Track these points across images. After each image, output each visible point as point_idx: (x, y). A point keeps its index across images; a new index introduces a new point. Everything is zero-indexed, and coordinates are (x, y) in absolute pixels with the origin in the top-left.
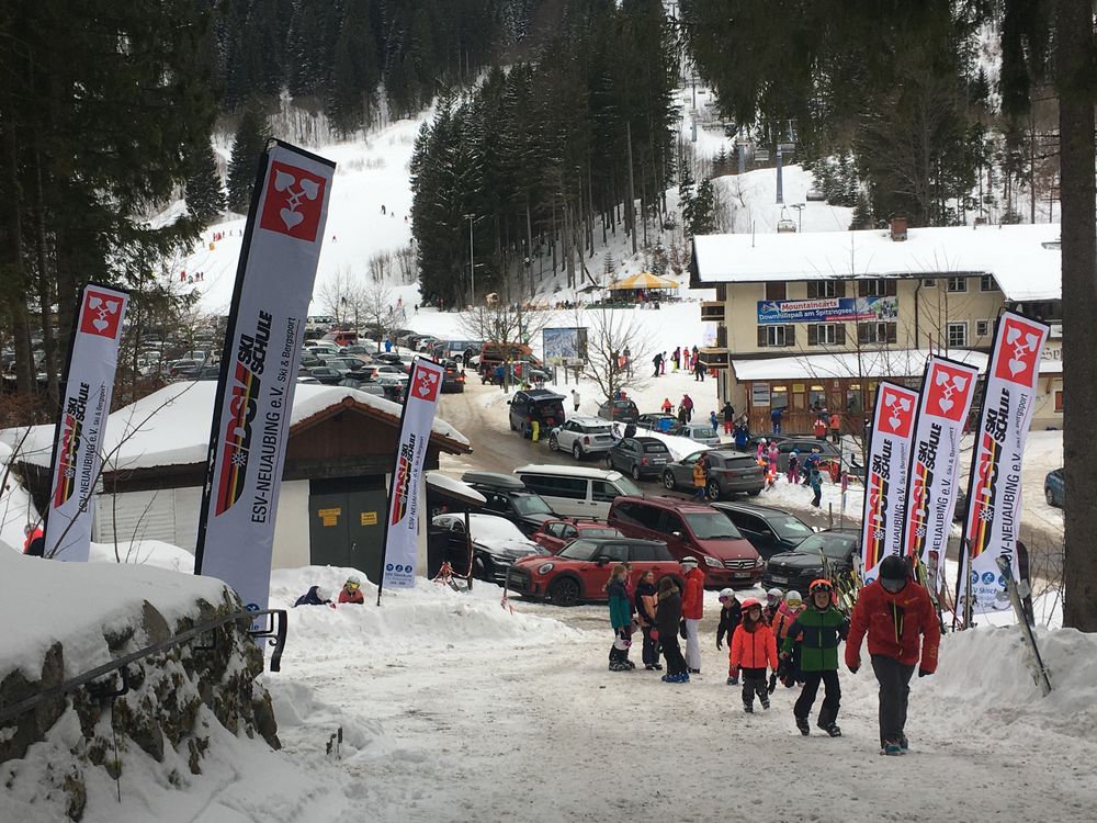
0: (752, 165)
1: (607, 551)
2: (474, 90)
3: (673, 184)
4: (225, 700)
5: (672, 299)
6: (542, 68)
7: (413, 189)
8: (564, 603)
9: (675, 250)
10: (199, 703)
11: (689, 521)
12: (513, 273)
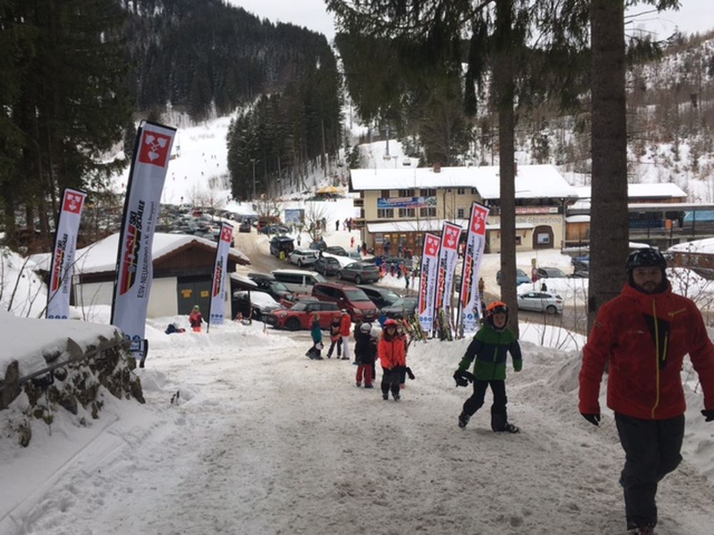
0: (376, 139)
1: (311, 307)
2: (254, 104)
3: (342, 147)
4: (114, 382)
5: (342, 197)
6: (285, 94)
7: (228, 148)
8: (292, 330)
9: (343, 176)
10: (98, 385)
11: (347, 294)
12: (272, 185)
